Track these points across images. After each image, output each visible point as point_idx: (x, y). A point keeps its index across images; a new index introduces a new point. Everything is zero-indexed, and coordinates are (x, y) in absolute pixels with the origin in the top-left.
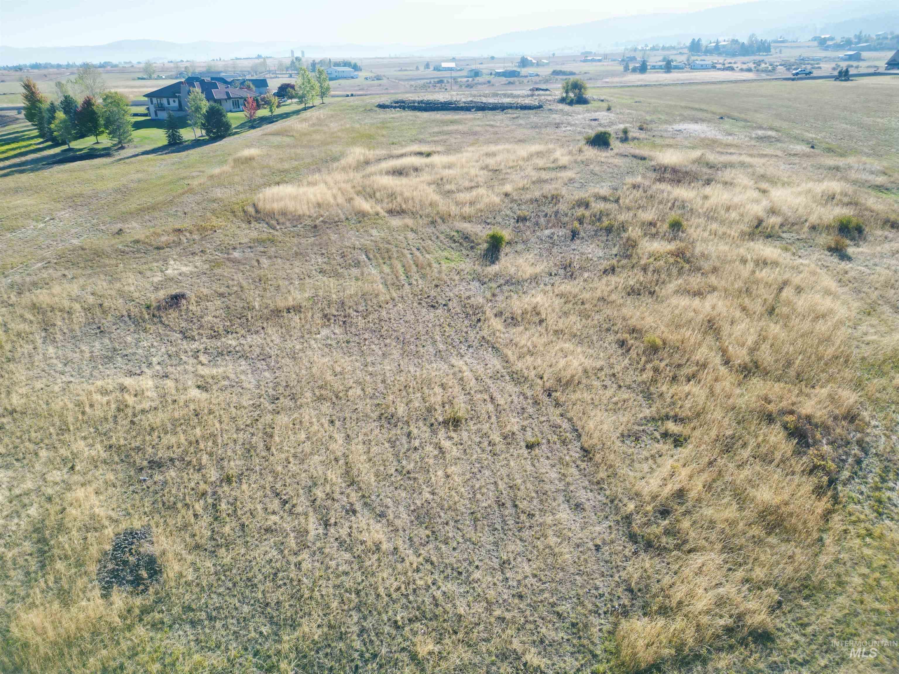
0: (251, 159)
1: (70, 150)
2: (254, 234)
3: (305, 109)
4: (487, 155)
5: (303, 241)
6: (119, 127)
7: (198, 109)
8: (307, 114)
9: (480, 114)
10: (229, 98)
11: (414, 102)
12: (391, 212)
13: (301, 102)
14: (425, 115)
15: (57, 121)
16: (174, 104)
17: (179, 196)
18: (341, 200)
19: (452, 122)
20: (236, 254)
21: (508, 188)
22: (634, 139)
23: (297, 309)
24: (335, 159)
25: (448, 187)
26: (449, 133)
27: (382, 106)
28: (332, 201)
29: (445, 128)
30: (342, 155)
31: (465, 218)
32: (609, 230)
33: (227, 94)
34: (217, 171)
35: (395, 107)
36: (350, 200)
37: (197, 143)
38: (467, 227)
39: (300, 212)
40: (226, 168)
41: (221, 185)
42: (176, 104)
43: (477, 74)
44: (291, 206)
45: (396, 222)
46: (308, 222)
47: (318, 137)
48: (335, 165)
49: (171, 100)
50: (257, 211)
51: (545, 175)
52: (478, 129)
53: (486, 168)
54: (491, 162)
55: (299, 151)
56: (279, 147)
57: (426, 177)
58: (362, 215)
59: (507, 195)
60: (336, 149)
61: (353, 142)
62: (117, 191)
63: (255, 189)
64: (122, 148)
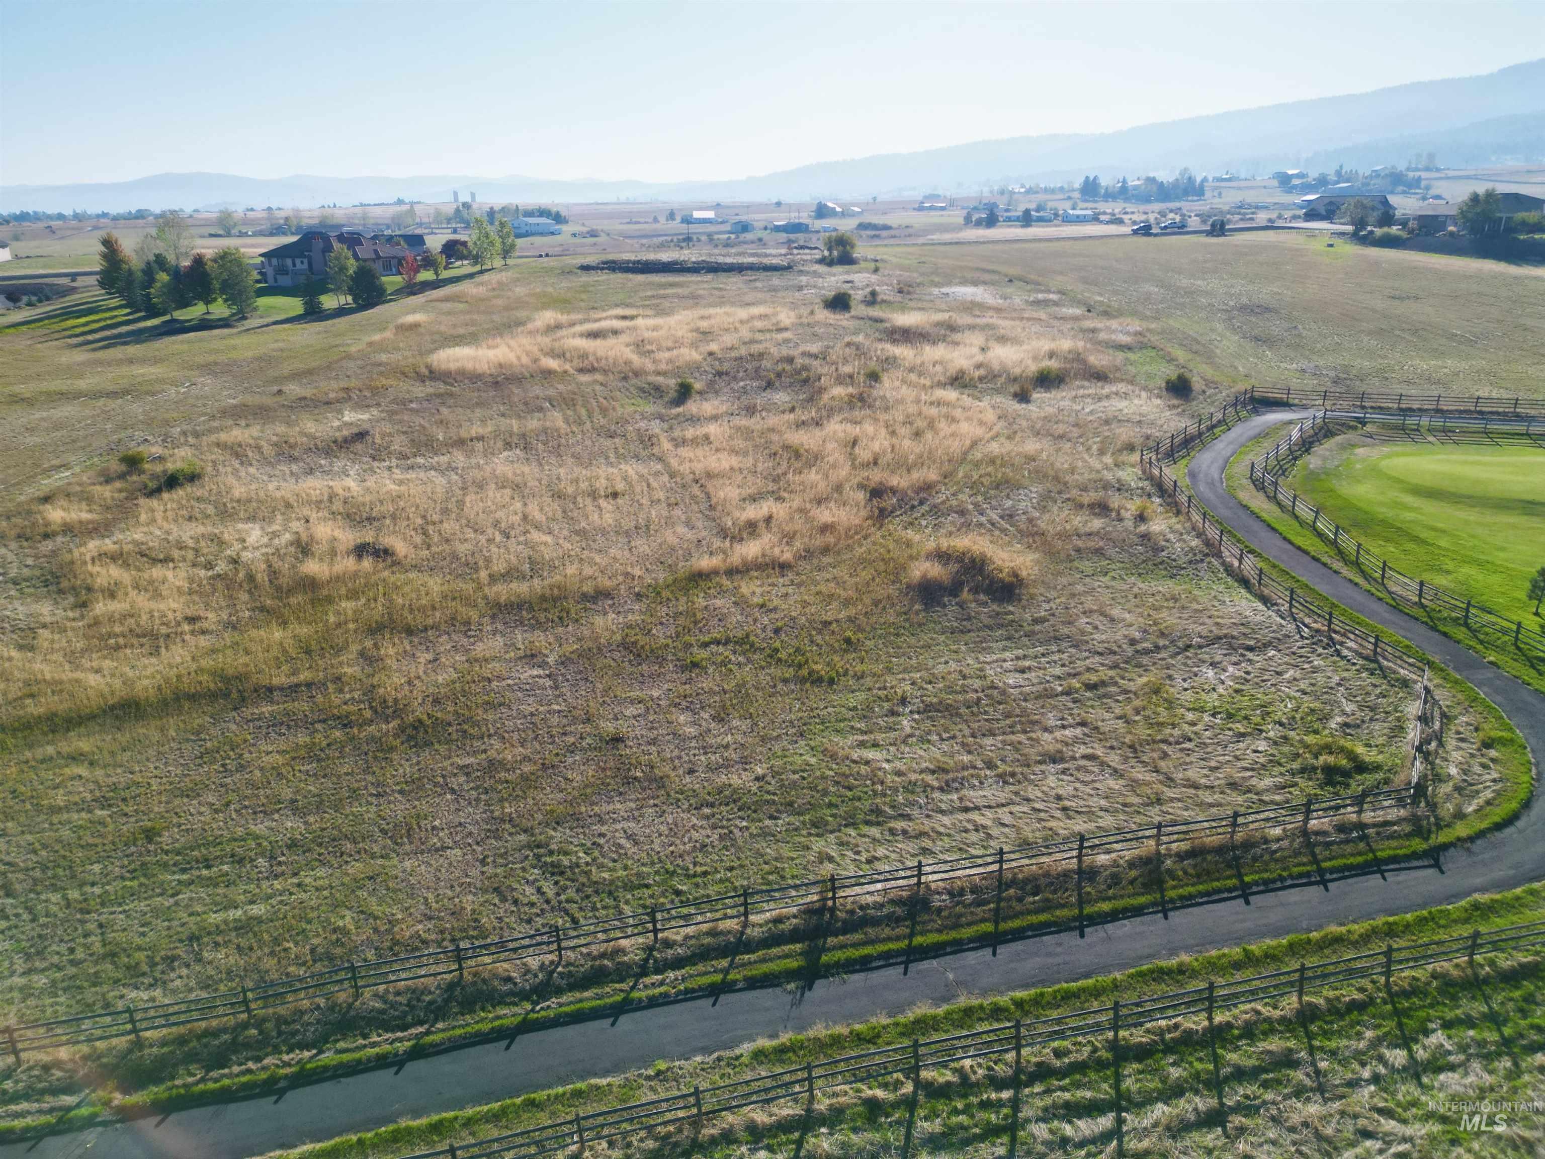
0: (415, 326)
1: (173, 321)
2: (431, 390)
3: (481, 272)
4: (702, 318)
5: (484, 395)
6: (240, 293)
7: (343, 269)
8: (486, 277)
9: (710, 277)
10: (379, 257)
11: (628, 262)
12: (581, 371)
13: (476, 263)
14: (640, 278)
15: (158, 285)
16: (301, 265)
17: (336, 362)
18: (525, 360)
19: (672, 285)
20: (413, 405)
21: (714, 347)
22: (883, 301)
23: (481, 438)
24: (520, 323)
25: (649, 347)
26: (665, 297)
27: (586, 268)
28: (515, 361)
29: (662, 292)
30: (529, 319)
31: (658, 373)
32: (806, 381)
33: (376, 251)
34: (377, 337)
35: (602, 269)
36: (536, 361)
37: (341, 312)
38: (660, 379)
39: (480, 371)
40: (388, 334)
41: (386, 351)
42: (305, 266)
43: (745, 227)
44: (469, 366)
45: (584, 378)
46: (490, 379)
47: (499, 302)
48: (520, 329)
49: (298, 261)
50: (431, 372)
51: (759, 336)
52: (701, 292)
53: (697, 330)
54: (704, 325)
55: (475, 317)
56: (449, 313)
57: (624, 338)
58: (548, 373)
59: (711, 354)
60: (521, 314)
61: (545, 306)
62: (260, 359)
63: (423, 353)
64: (244, 318)
